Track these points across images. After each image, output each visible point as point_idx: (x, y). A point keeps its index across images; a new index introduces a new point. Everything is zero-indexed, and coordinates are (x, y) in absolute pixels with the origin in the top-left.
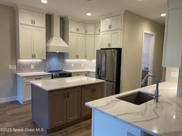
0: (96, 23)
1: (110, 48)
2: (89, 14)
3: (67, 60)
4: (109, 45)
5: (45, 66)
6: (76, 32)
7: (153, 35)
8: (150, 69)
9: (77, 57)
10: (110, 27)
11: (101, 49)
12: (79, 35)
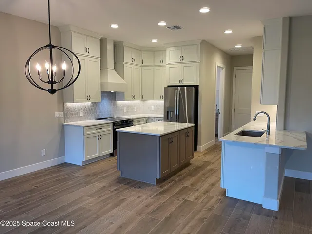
0: (155, 52)
1: (182, 85)
2: (154, 41)
3: (119, 103)
4: (181, 81)
5: (95, 112)
6: (131, 62)
7: (223, 68)
8: (221, 110)
9: (134, 98)
10: (182, 58)
11: (168, 86)
12: (135, 67)
